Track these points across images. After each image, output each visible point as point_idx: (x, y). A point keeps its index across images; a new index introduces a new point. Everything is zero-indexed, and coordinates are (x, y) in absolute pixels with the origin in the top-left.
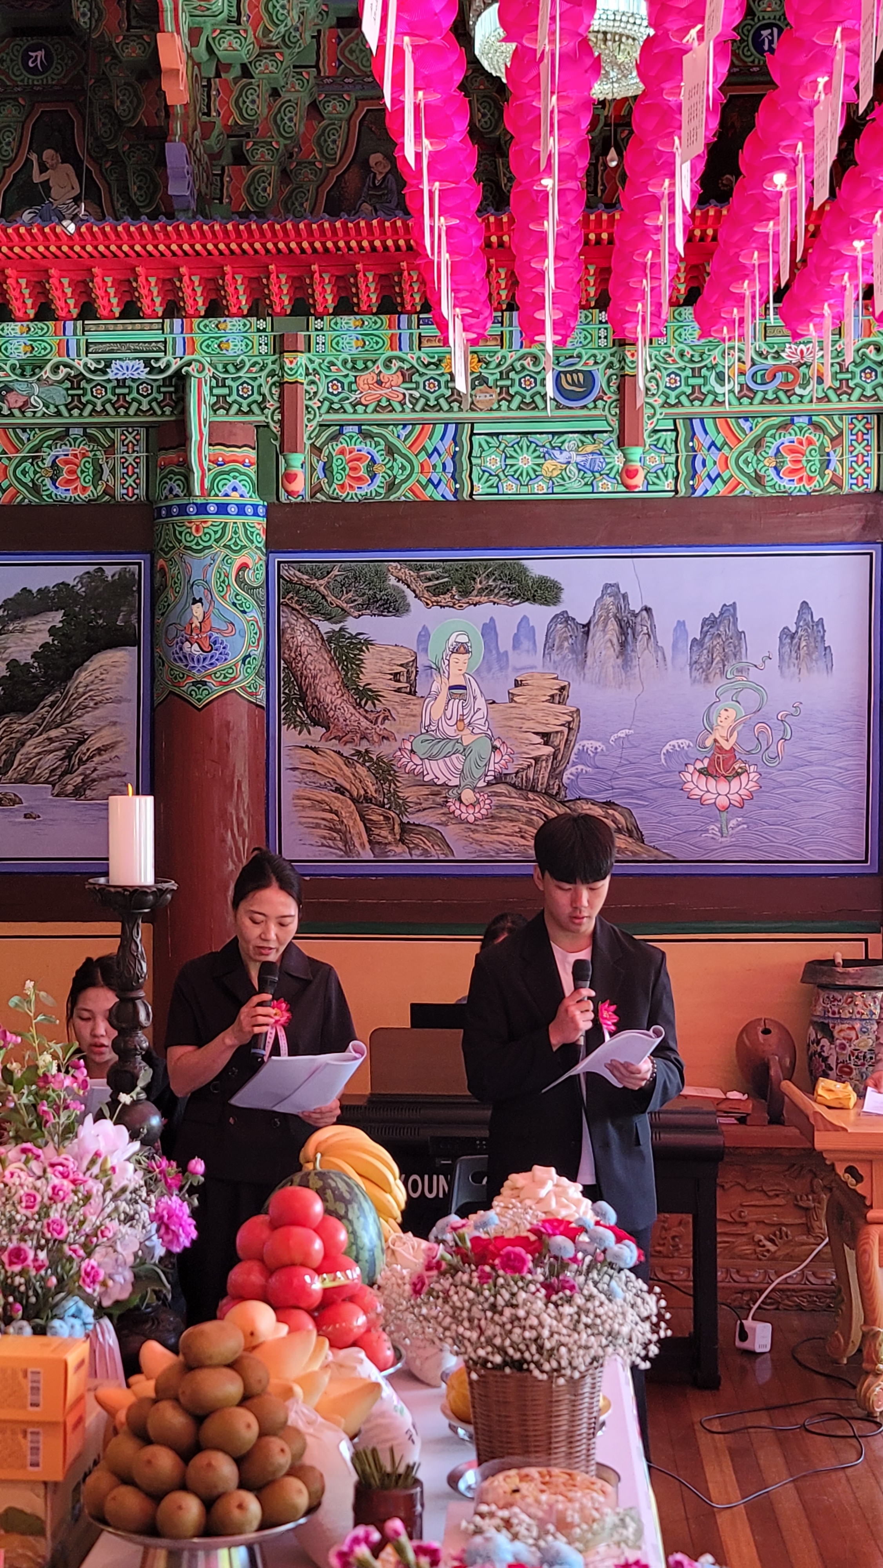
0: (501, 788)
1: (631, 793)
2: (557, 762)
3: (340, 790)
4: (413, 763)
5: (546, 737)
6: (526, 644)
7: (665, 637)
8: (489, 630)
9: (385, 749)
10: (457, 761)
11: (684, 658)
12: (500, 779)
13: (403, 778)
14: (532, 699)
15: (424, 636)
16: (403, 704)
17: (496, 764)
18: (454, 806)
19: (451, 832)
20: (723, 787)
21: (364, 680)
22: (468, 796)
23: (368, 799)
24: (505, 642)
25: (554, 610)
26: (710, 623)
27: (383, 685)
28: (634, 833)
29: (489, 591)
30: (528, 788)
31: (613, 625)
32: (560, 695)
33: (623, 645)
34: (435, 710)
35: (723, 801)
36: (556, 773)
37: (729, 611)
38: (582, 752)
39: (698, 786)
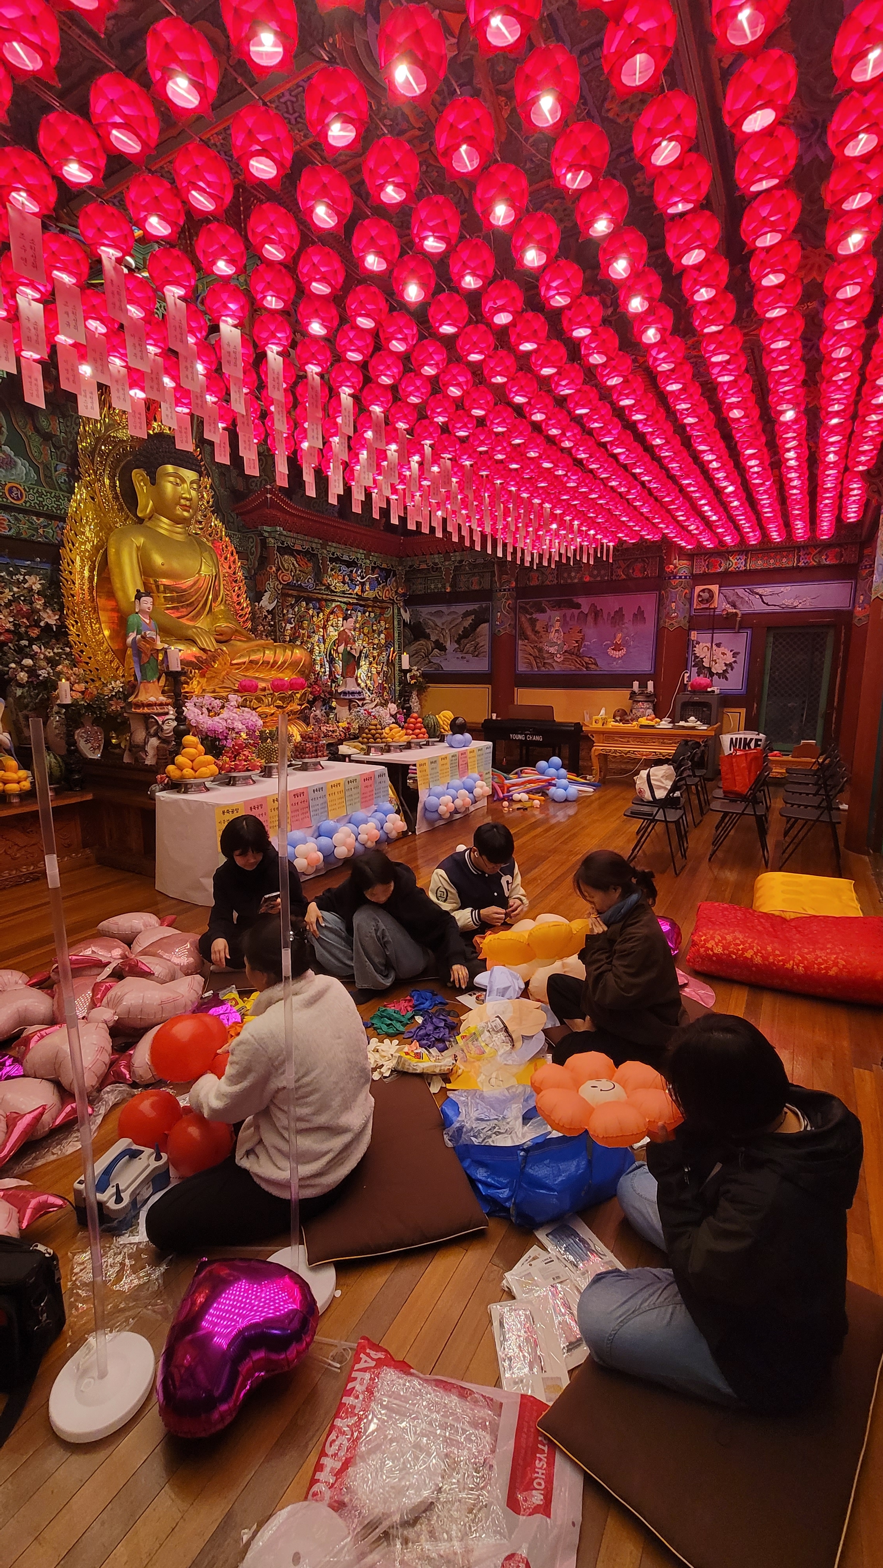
0: (567, 655)
1: (596, 654)
2: (579, 647)
3: (531, 655)
4: (546, 648)
5: (577, 642)
6: (573, 619)
7: (605, 617)
8: (565, 615)
9: (541, 645)
10: (556, 647)
11: (610, 621)
12: (566, 651)
13: (545, 651)
14: (574, 632)
15: (550, 618)
16: (545, 634)
17: (565, 648)
18: (556, 658)
19: (554, 664)
21: (537, 629)
22: (558, 656)
23: (537, 657)
24: (568, 619)
25: (580, 611)
26: (616, 612)
27: (541, 630)
28: (596, 664)
29: (565, 606)
30: (572, 654)
31: (593, 614)
33: (595, 618)
34: (552, 635)
36: (579, 650)
37: (621, 609)
38: (585, 645)
39: (611, 652)
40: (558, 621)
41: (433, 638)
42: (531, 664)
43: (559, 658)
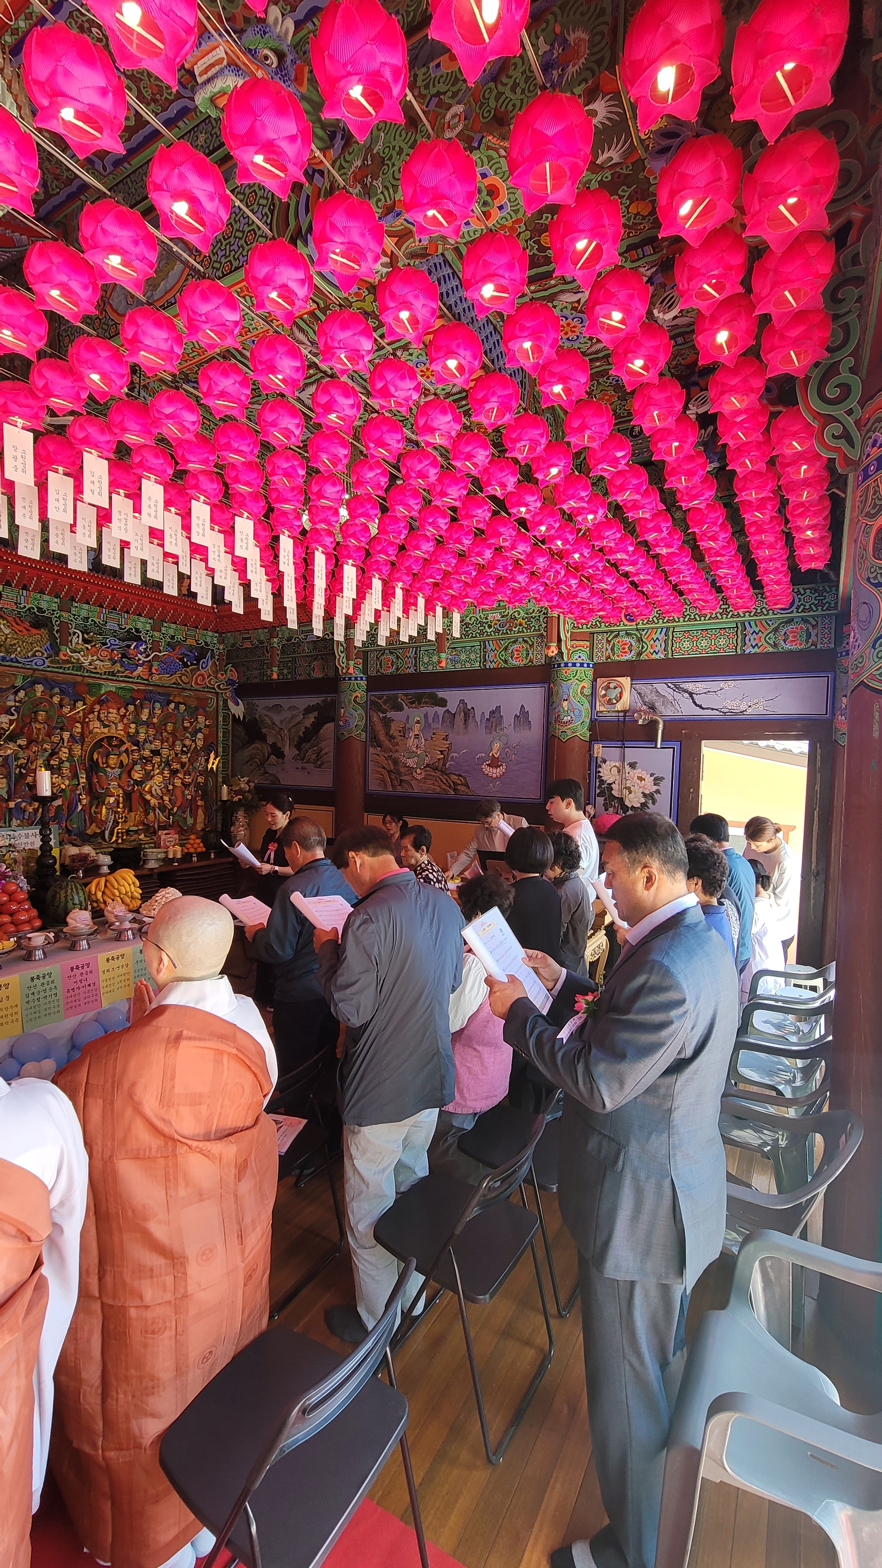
0: (428, 769)
1: (466, 771)
2: (445, 760)
3: (384, 768)
6: (436, 720)
7: (478, 719)
8: (426, 716)
9: (396, 755)
11: (483, 726)
12: (428, 765)
13: (401, 764)
14: (438, 739)
15: (408, 718)
16: (402, 740)
18: (414, 774)
20: (495, 770)
21: (391, 732)
23: (391, 771)
24: (430, 720)
25: (446, 709)
26: (492, 712)
27: (396, 734)
28: (466, 785)
29: (426, 703)
30: (436, 769)
31: (462, 714)
32: (446, 738)
33: (465, 720)
34: (410, 742)
35: (494, 776)
37: (498, 708)
38: (452, 757)
39: (487, 770)
40: (418, 722)
41: (270, 740)
42: (383, 780)
43: (419, 774)
